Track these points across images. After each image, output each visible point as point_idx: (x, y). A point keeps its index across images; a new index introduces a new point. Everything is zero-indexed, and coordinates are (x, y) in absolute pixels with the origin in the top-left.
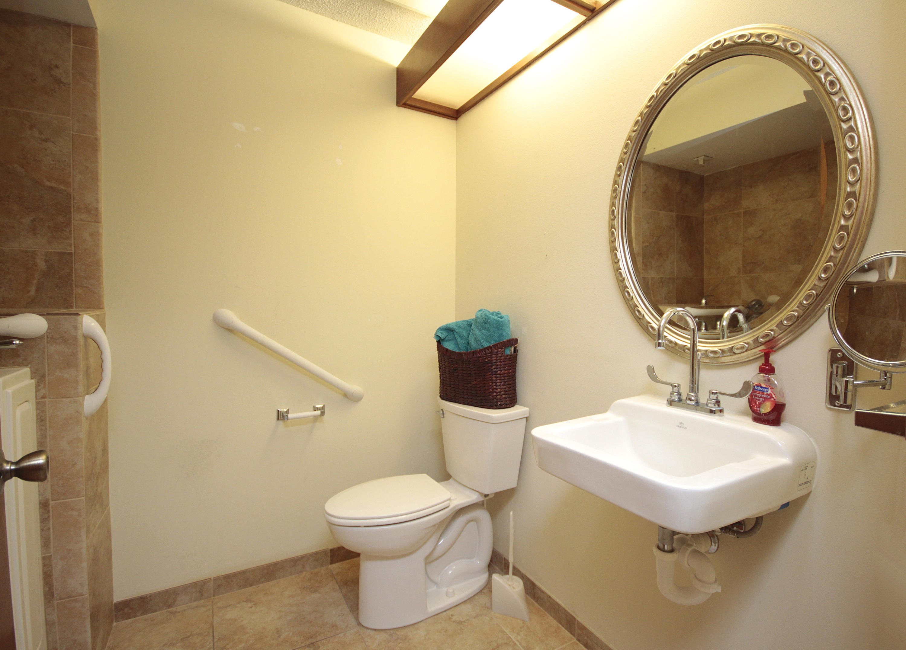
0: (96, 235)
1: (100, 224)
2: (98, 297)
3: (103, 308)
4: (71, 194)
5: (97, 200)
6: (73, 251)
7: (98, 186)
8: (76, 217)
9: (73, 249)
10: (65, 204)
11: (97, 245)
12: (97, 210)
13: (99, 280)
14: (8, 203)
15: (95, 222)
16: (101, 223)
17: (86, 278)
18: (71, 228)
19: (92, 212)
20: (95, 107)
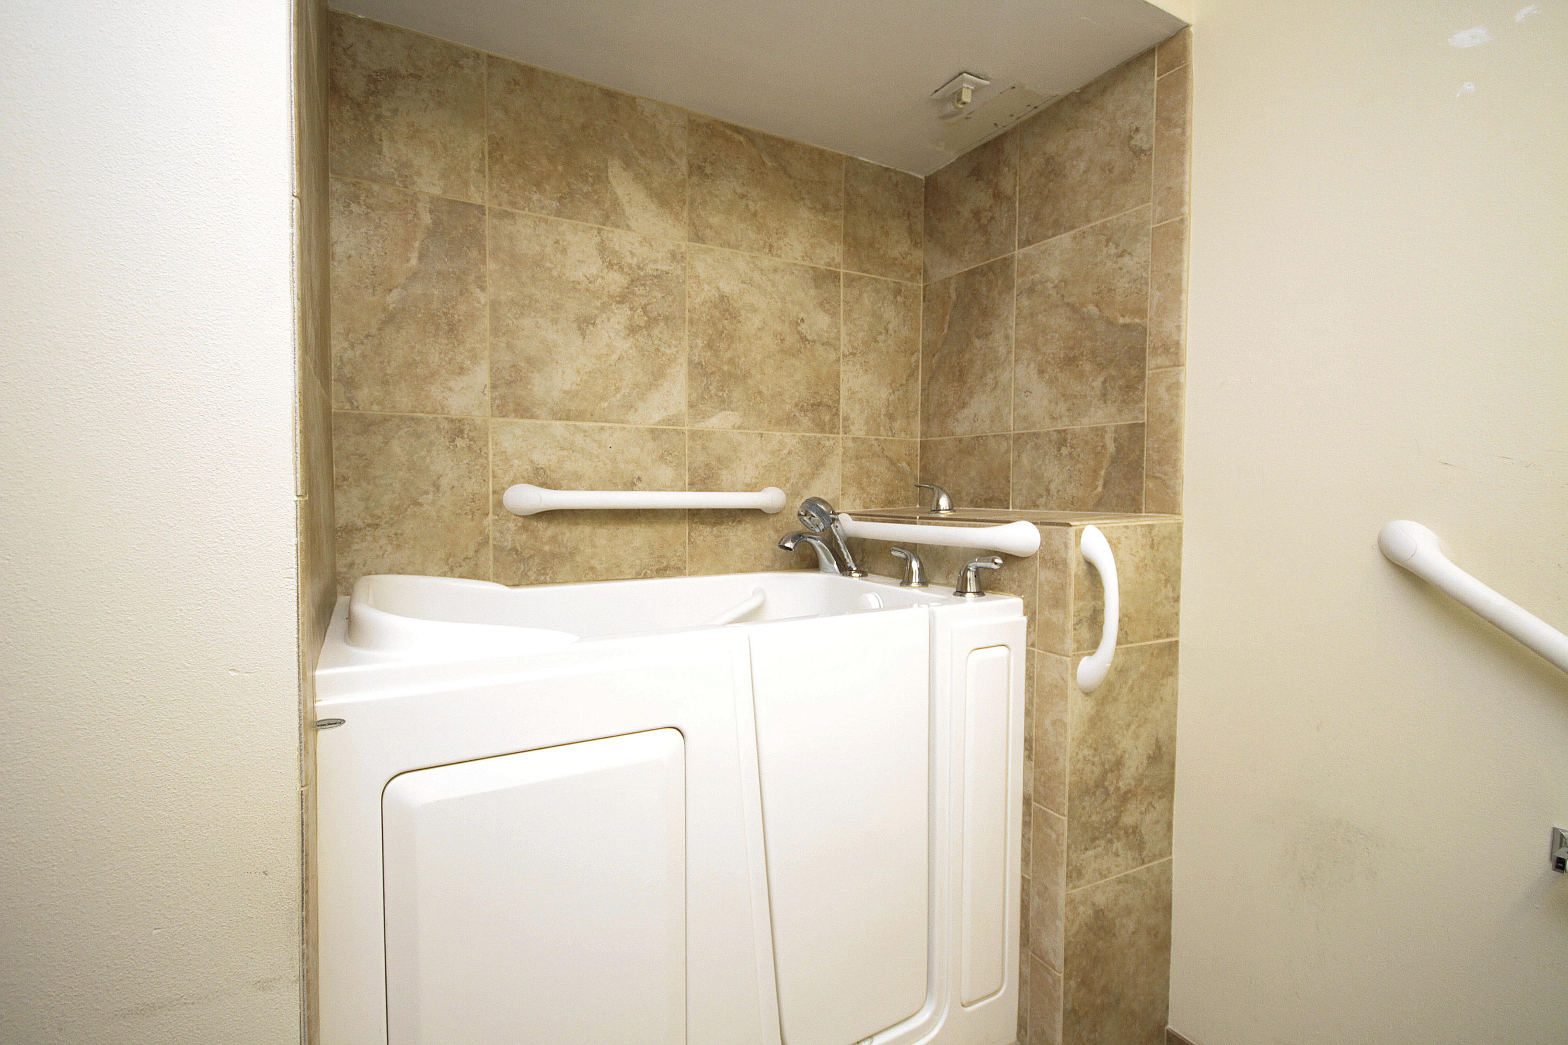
0: (1175, 388)
1: (1181, 368)
2: (1172, 495)
3: (1179, 514)
4: (1146, 328)
5: (1179, 328)
6: (1145, 421)
7: (1180, 302)
8: (1152, 363)
9: (1146, 417)
10: (1139, 347)
11: (1176, 406)
12: (1177, 344)
13: (1175, 464)
14: (1081, 362)
15: (1174, 365)
16: (1183, 365)
17: (1159, 463)
18: (1144, 384)
19: (1171, 350)
20: (1182, 165)
